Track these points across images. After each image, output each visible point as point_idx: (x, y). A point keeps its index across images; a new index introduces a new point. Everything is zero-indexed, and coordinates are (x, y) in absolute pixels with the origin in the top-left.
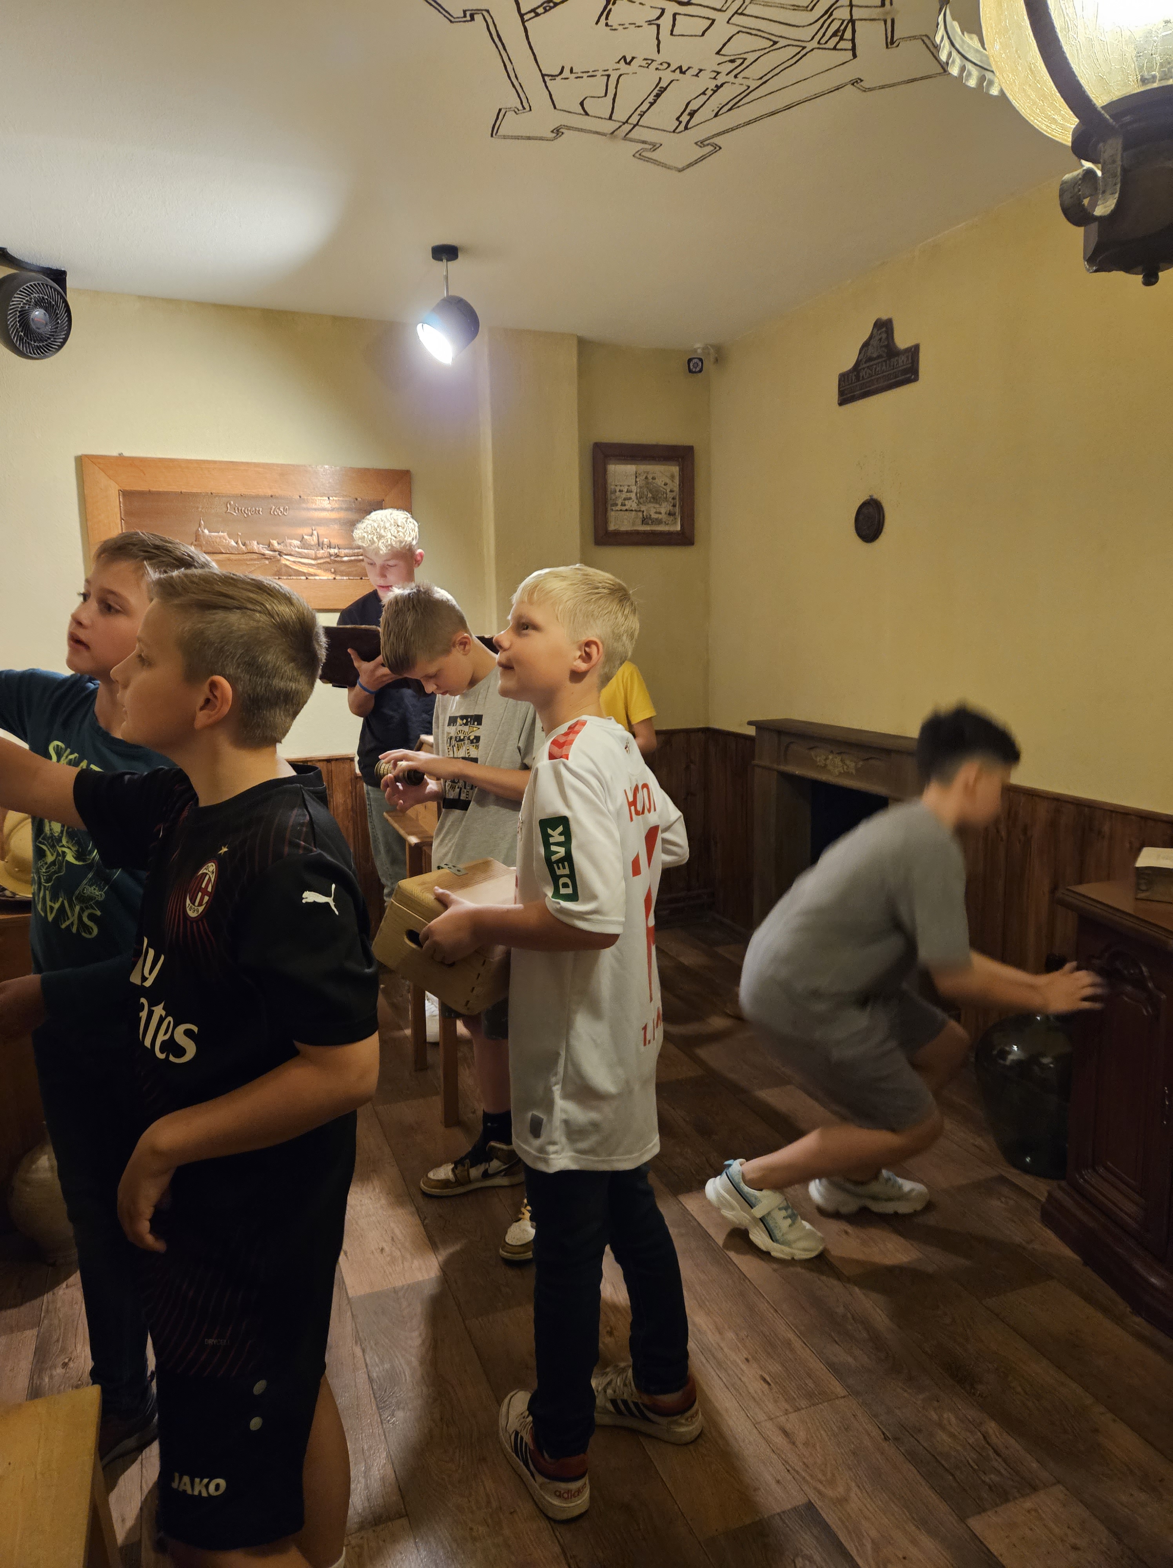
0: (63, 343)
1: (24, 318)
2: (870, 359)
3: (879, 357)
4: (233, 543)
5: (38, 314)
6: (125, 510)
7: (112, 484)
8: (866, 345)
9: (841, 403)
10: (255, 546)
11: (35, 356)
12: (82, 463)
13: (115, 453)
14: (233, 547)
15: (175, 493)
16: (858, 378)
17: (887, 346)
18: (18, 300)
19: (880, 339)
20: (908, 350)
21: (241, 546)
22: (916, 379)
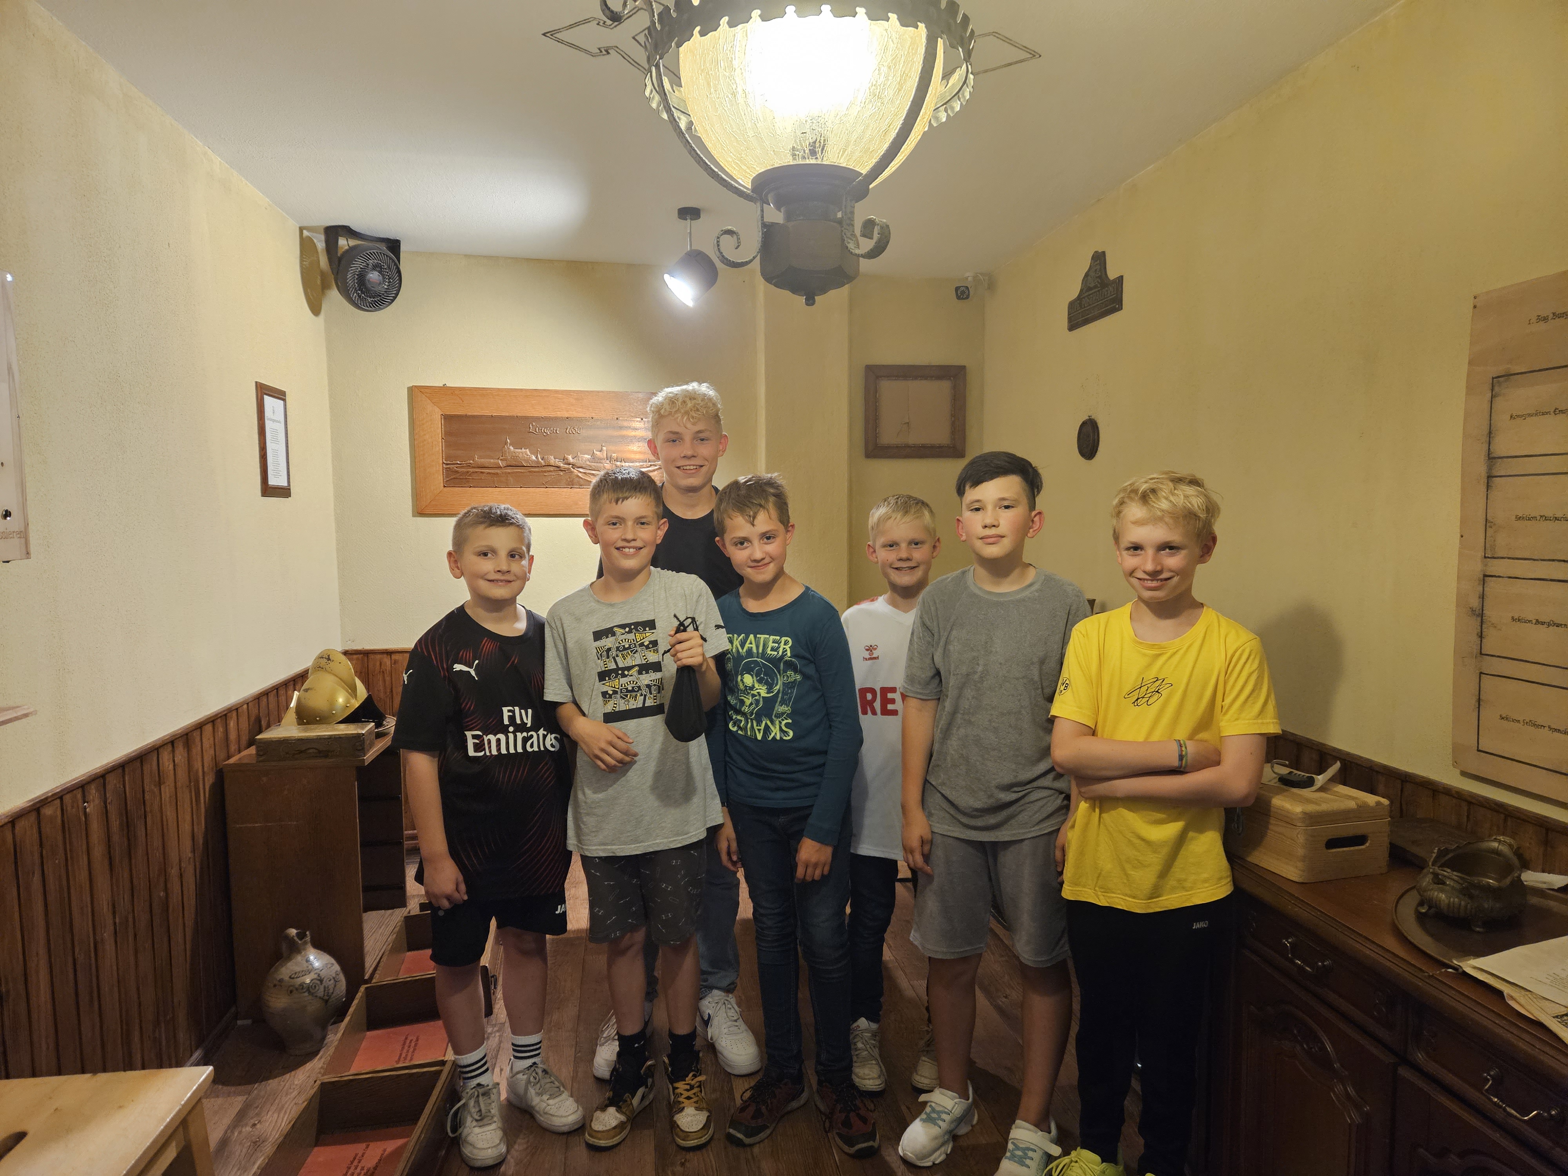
0: (395, 298)
1: (361, 278)
2: (1090, 289)
3: (1095, 287)
4: (534, 458)
5: (374, 276)
6: (445, 431)
7: (437, 410)
8: (1087, 275)
9: (1071, 328)
10: (552, 460)
11: (370, 309)
12: (415, 393)
13: (439, 384)
14: (533, 461)
15: (487, 417)
16: (1080, 304)
17: (1100, 277)
18: (358, 265)
19: (1096, 270)
20: (1114, 281)
21: (540, 460)
22: (1120, 308)
